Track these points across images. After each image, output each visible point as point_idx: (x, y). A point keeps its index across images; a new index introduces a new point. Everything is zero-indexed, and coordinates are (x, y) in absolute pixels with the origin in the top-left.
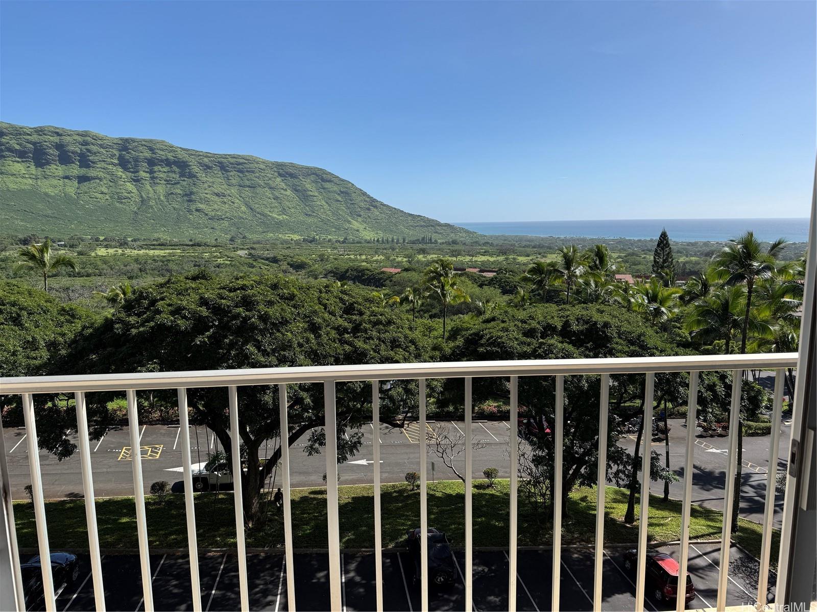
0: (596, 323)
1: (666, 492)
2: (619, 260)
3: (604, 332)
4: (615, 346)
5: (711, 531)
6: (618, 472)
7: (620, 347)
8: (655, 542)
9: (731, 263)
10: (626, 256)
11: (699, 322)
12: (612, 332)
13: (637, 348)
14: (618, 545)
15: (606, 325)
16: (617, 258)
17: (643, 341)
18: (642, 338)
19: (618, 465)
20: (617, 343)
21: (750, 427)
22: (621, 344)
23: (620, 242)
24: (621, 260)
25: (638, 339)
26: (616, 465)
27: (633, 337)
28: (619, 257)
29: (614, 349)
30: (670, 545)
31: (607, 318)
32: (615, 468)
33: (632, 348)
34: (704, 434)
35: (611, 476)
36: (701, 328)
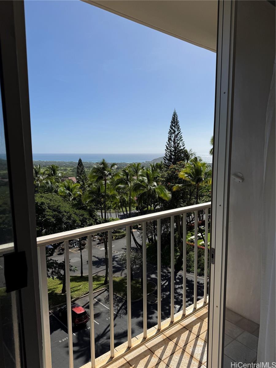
0: (37, 203)
1: (82, 273)
2: (70, 171)
3: (41, 207)
4: (46, 213)
5: (98, 286)
6: (52, 272)
7: (49, 213)
8: (74, 299)
9: (98, 172)
10: (73, 169)
11: (89, 197)
12: (45, 207)
13: (56, 213)
14: (57, 306)
15: (42, 203)
16: (70, 170)
17: (59, 209)
18: (59, 208)
19: (52, 269)
20: (47, 212)
21: (116, 236)
22: (49, 212)
23: (71, 163)
24: (71, 171)
25: (57, 209)
26: (51, 269)
27: (55, 208)
28: (71, 170)
29: (46, 214)
30: (80, 298)
31: (43, 200)
32: (51, 271)
33: (54, 213)
34: (100, 242)
35: (50, 275)
36: (90, 199)
